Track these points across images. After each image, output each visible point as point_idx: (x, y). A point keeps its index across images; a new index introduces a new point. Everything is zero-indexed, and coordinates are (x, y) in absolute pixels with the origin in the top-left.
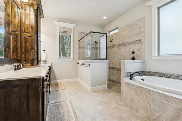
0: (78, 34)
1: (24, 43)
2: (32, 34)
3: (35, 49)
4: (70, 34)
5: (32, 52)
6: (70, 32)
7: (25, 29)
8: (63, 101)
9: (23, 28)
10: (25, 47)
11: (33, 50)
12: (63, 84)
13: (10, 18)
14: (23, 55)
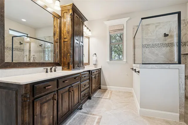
0: (133, 28)
1: (63, 49)
2: (68, 39)
3: (71, 53)
4: (122, 31)
5: (68, 56)
6: (122, 29)
7: (64, 35)
8: (93, 115)
9: (63, 35)
10: (64, 52)
11: (69, 54)
12: (111, 92)
13: (55, 29)
14: (62, 59)
